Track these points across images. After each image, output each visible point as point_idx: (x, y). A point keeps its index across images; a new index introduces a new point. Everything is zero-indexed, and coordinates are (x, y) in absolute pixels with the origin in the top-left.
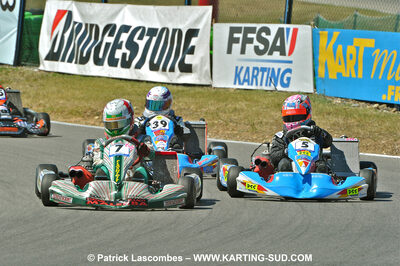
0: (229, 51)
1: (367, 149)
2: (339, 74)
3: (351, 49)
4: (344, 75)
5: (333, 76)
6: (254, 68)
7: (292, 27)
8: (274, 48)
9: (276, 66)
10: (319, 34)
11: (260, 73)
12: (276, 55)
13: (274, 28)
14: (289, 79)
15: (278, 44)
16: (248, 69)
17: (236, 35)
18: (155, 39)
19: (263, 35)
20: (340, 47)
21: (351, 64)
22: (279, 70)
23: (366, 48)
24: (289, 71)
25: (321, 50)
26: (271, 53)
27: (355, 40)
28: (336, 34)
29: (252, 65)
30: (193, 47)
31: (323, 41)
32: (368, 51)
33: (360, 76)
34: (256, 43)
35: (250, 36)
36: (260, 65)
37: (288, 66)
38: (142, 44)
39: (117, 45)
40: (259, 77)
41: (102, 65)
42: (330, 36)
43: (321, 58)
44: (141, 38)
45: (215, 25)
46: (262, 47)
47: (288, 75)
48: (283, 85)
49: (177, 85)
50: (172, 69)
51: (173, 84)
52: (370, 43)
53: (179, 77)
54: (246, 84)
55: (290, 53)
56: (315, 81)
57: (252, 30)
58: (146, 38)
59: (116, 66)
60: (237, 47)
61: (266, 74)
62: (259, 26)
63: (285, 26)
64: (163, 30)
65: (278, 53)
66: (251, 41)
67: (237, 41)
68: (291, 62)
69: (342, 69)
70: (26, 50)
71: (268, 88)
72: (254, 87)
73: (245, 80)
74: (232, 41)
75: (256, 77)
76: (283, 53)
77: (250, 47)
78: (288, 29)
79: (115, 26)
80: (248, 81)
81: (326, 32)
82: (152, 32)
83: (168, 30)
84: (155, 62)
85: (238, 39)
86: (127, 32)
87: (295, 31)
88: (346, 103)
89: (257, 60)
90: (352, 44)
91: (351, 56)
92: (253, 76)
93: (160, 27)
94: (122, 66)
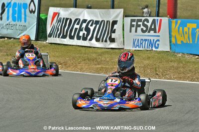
0: (131, 31)
2: (182, 42)
3: (186, 29)
4: (184, 42)
5: (179, 42)
6: (142, 40)
7: (159, 18)
8: (151, 29)
9: (152, 38)
10: (171, 22)
11: (144, 42)
12: (152, 33)
13: (151, 19)
14: (158, 45)
15: (153, 27)
16: (138, 40)
17: (133, 23)
18: (98, 26)
19: (146, 23)
20: (181, 28)
21: (186, 36)
22: (154, 40)
23: (192, 29)
24: (158, 40)
25: (172, 30)
26: (149, 32)
27: (188, 24)
28: (179, 21)
29: (140, 38)
30: (115, 29)
31: (173, 25)
33: (191, 42)
34: (142, 27)
35: (139, 23)
36: (144, 38)
37: (158, 38)
38: (92, 28)
39: (81, 29)
40: (144, 44)
41: (74, 39)
42: (176, 23)
43: (173, 34)
44: (91, 25)
45: (125, 18)
46: (145, 29)
47: (158, 42)
48: (156, 48)
49: (108, 49)
50: (106, 41)
51: (106, 48)
52: (195, 26)
53: (109, 45)
54: (137, 47)
55: (159, 32)
56: (170, 46)
57: (140, 20)
58: (94, 25)
59: (80, 39)
60: (133, 29)
61: (147, 42)
62: (143, 19)
63: (156, 18)
64: (102, 21)
65: (153, 32)
68: (159, 36)
69: (183, 39)
70: (41, 33)
71: (148, 49)
72: (141, 49)
74: (132, 26)
75: (142, 44)
76: (155, 32)
77: (139, 29)
78: (157, 20)
79: (80, 20)
80: (138, 46)
81: (174, 21)
82: (97, 22)
83: (104, 21)
84: (98, 37)
85: (134, 25)
86: (85, 23)
87: (161, 20)
88: (184, 56)
89: (143, 36)
90: (186, 27)
91: (186, 32)
92: (141, 43)
93: (100, 20)
94: (83, 40)
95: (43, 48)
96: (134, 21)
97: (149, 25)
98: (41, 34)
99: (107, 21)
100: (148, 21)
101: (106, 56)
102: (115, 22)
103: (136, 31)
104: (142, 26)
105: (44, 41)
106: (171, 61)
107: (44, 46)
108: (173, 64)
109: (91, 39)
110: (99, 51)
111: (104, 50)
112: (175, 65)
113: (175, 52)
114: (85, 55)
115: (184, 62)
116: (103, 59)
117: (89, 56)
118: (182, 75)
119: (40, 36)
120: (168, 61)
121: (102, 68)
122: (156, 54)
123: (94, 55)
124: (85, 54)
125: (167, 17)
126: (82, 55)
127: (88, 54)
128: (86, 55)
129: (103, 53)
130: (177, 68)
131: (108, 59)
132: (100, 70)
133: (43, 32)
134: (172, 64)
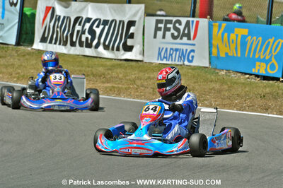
0: (155, 36)
1: (224, 106)
2: (226, 54)
3: (233, 36)
4: (230, 54)
5: (222, 55)
6: (171, 49)
7: (195, 20)
8: (184, 35)
9: (184, 47)
10: (212, 25)
11: (175, 52)
12: (185, 39)
13: (184, 20)
14: (193, 57)
15: (186, 32)
16: (166, 49)
17: (160, 25)
18: (107, 27)
19: (177, 25)
20: (226, 35)
21: (233, 46)
22: (187, 50)
23: (242, 35)
24: (193, 51)
25: (213, 37)
26: (181, 39)
27: (236, 29)
28: (224, 25)
29: (169, 47)
30: (132, 34)
31: (215, 30)
32: (244, 37)
33: (239, 55)
34: (172, 31)
35: (168, 26)
36: (175, 47)
37: (192, 48)
38: (98, 31)
40: (174, 55)
41: (75, 46)
42: (220, 27)
43: (214, 42)
44: (98, 26)
45: (147, 18)
46: (176, 34)
47: (192, 54)
48: (189, 61)
49: (121, 60)
50: (118, 49)
51: (118, 60)
52: (245, 32)
53: (123, 55)
55: (194, 39)
56: (210, 59)
57: (170, 22)
58: (101, 27)
60: (160, 34)
61: (178, 53)
62: (174, 19)
63: (191, 19)
64: (112, 21)
66: (169, 29)
67: (160, 29)
68: (194, 45)
69: (228, 51)
71: (178, 63)
72: (170, 62)
73: (164, 57)
74: (157, 29)
76: (189, 39)
77: (168, 34)
78: (193, 22)
79: (82, 19)
80: (166, 58)
81: (217, 24)
82: (105, 22)
83: (116, 21)
85: (161, 28)
86: (89, 22)
87: (197, 22)
88: (228, 74)
89: (173, 43)
90: (233, 33)
91: (233, 41)
92: (170, 55)
93: (110, 19)
94: (86, 47)
95: (27, 57)
96: (161, 22)
97: (181, 28)
98: (24, 36)
99: (120, 21)
100: (180, 23)
101: (119, 70)
102: (131, 23)
103: (164, 37)
104: (172, 29)
105: (28, 46)
106: (211, 82)
107: (29, 54)
108: (214, 85)
109: (97, 46)
110: (109, 63)
111: (114, 62)
112: (217, 86)
113: (216, 69)
114: (88, 69)
115: (229, 83)
116: (114, 74)
117: (94, 70)
118: (227, 102)
119: (23, 40)
120: (206, 81)
121: (113, 87)
122: (190, 71)
123: (101, 69)
124: (89, 67)
125: (206, 18)
126: (84, 68)
127: (92, 67)
128: (90, 69)
129: (113, 66)
130: (220, 91)
131: (121, 76)
132: (111, 90)
133: (27, 33)
134: (212, 85)
